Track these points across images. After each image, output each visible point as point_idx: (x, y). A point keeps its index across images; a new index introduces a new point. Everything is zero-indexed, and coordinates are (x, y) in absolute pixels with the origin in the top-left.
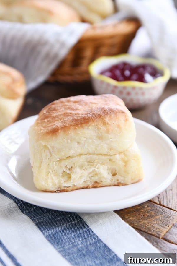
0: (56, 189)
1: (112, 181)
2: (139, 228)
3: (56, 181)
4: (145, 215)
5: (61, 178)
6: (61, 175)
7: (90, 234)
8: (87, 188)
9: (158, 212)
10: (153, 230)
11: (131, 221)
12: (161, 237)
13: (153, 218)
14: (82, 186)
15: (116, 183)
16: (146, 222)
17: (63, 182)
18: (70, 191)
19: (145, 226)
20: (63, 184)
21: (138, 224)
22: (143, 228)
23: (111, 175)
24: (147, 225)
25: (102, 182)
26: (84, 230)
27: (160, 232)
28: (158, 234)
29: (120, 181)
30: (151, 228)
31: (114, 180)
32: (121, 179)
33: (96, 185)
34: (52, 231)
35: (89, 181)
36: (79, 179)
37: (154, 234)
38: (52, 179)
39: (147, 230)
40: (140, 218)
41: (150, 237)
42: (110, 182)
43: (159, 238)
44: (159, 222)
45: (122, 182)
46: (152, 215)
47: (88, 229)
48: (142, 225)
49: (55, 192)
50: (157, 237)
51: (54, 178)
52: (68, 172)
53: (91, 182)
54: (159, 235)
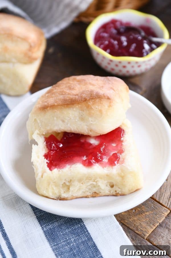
0: (56, 197)
1: (110, 192)
2: (128, 225)
3: (56, 191)
4: (137, 210)
5: (61, 189)
6: (61, 186)
7: (83, 230)
8: (86, 197)
9: (149, 208)
10: (140, 229)
11: (123, 217)
12: (145, 238)
13: (143, 214)
14: (81, 196)
15: (114, 194)
16: (135, 219)
17: (62, 192)
18: (69, 200)
19: (133, 224)
20: (63, 194)
21: (128, 220)
22: (131, 226)
23: (109, 186)
24: (136, 223)
25: (101, 193)
26: (78, 226)
27: (146, 232)
28: (143, 234)
29: (118, 192)
30: (139, 227)
31: (112, 191)
32: (119, 191)
33: (95, 195)
34: (51, 226)
35: (88, 192)
36: (77, 191)
37: (140, 233)
38: (53, 189)
39: (134, 229)
40: (131, 214)
41: (136, 237)
42: (109, 193)
43: (144, 239)
44: (147, 220)
45: (120, 193)
46: (143, 211)
47: (82, 224)
48: (131, 222)
49: (56, 199)
50: (142, 237)
51: (54, 188)
52: (68, 184)
53: (90, 192)
54: (145, 235)
